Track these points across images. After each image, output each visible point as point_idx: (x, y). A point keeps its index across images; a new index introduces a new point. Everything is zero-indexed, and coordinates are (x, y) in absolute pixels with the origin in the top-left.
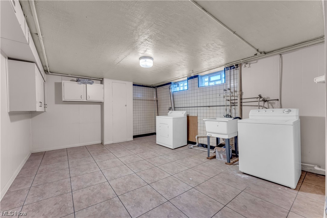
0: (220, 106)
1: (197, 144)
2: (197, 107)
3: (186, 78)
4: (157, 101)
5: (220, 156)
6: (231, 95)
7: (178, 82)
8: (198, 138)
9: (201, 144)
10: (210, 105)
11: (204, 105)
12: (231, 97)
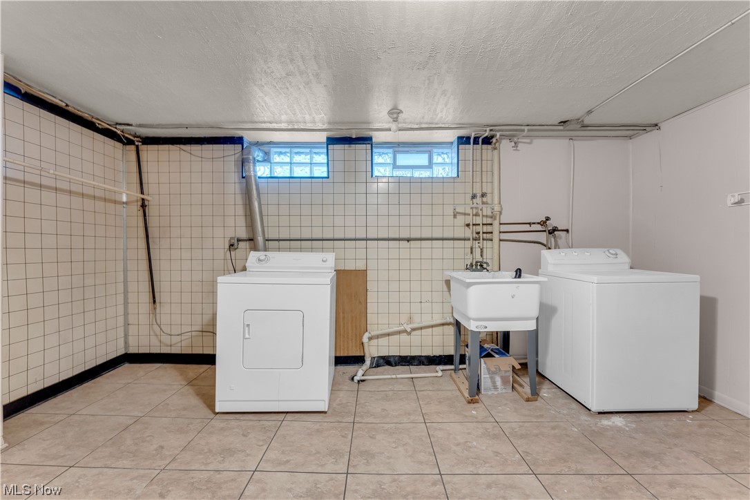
0: (443, 239)
1: (368, 362)
2: (366, 239)
3: (322, 137)
4: (143, 206)
5: (494, 383)
6: (474, 213)
7: (270, 143)
8: (370, 339)
9: (383, 358)
10: (413, 236)
11: (392, 236)
12: (474, 217)
